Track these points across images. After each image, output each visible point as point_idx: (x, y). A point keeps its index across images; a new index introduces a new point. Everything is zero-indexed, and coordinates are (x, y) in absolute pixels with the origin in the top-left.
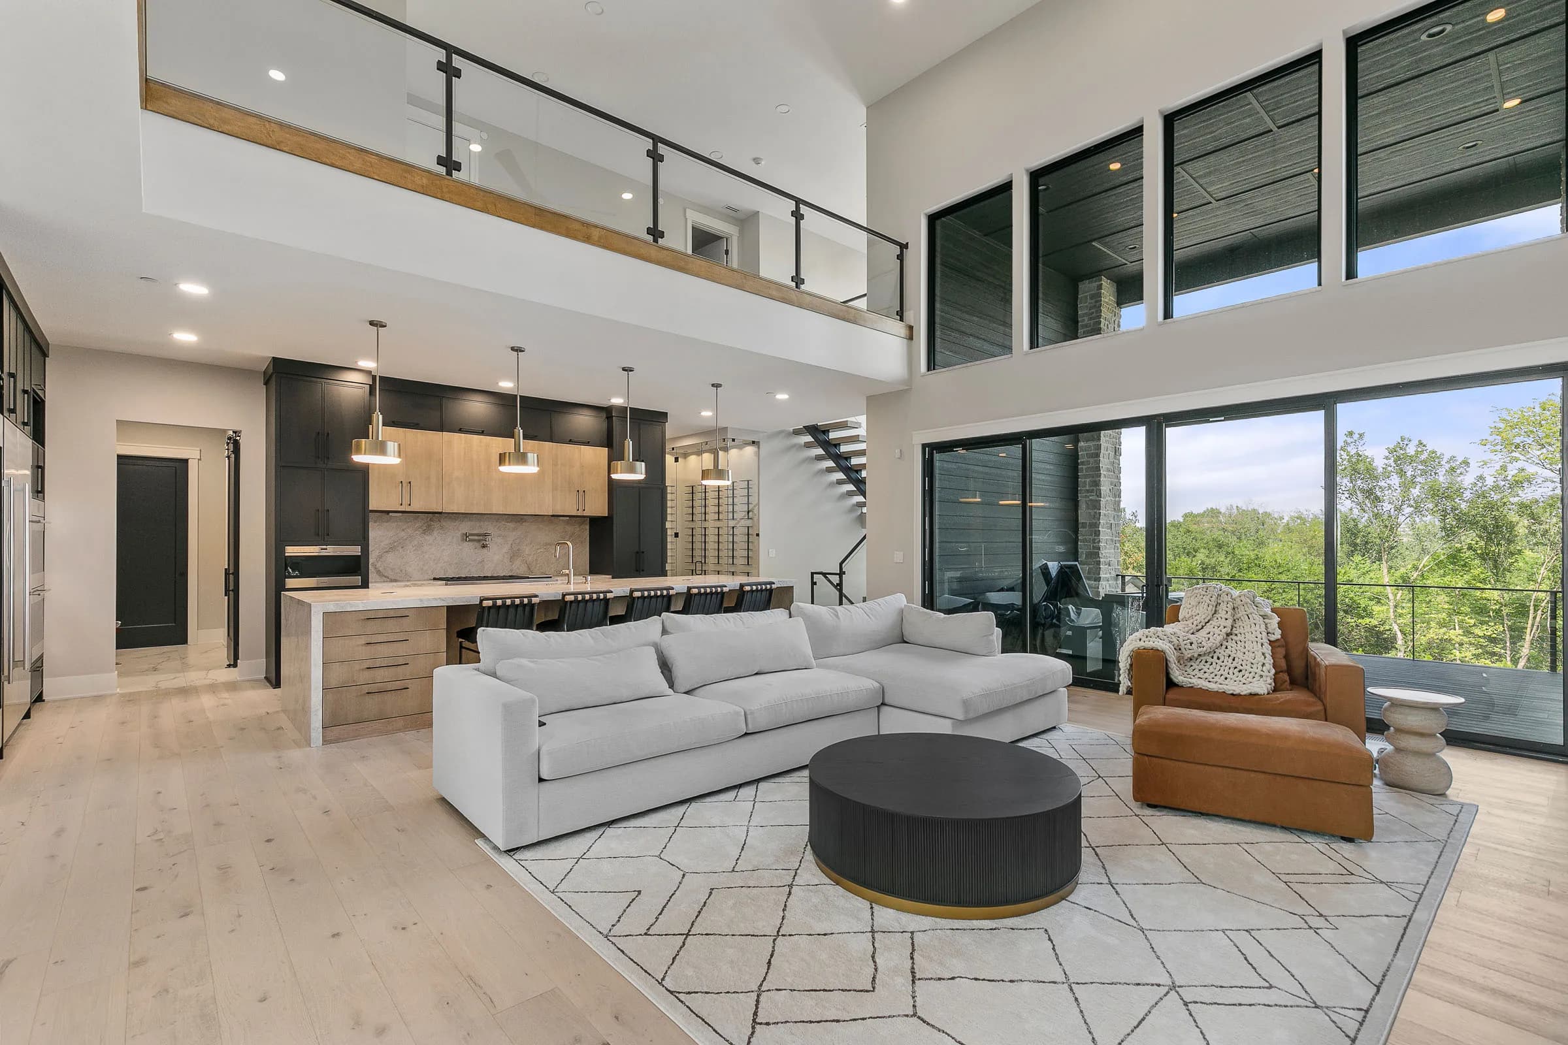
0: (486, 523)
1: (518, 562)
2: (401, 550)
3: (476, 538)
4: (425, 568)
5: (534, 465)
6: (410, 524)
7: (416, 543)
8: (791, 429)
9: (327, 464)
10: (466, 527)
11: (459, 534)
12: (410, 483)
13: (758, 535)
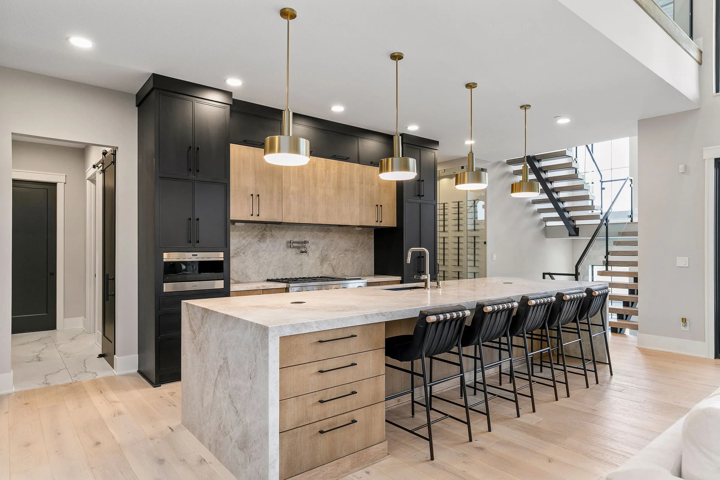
0: (304, 233)
1: (326, 266)
2: (243, 255)
3: (297, 245)
4: (261, 271)
5: (414, 172)
6: (249, 233)
7: (254, 249)
8: (505, 161)
9: (197, 176)
10: (290, 235)
11: (284, 242)
12: (258, 195)
13: (485, 243)
